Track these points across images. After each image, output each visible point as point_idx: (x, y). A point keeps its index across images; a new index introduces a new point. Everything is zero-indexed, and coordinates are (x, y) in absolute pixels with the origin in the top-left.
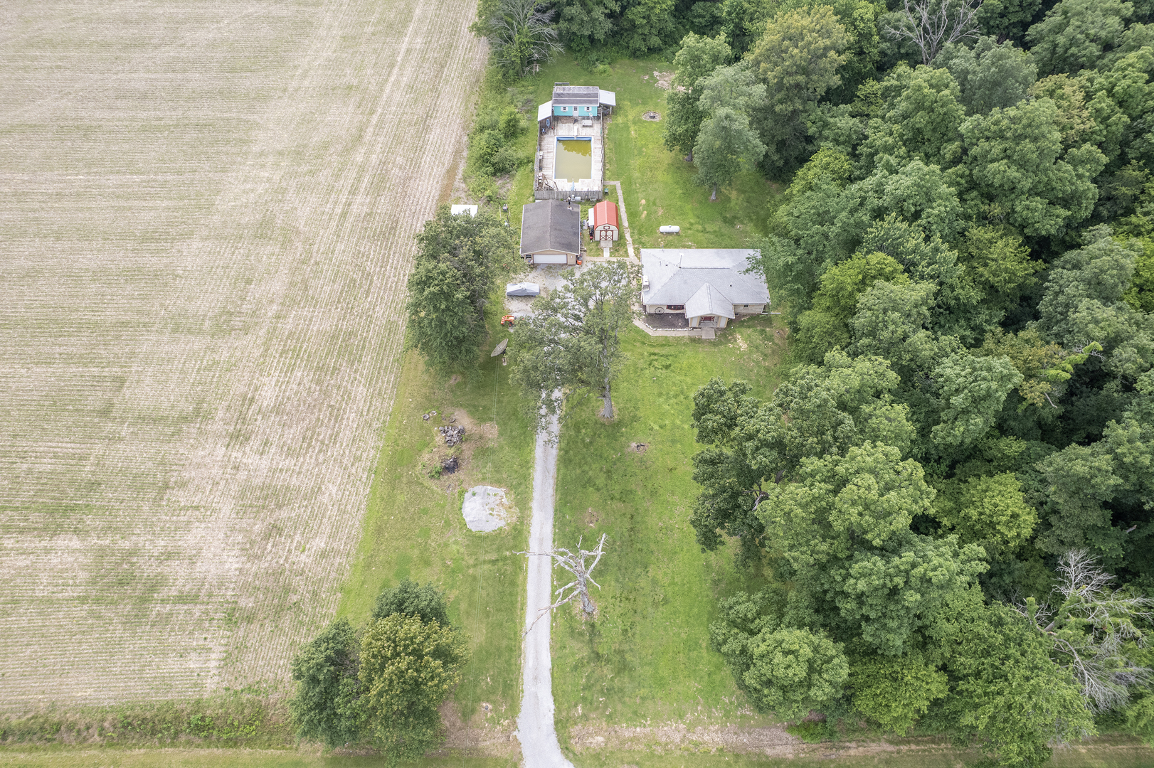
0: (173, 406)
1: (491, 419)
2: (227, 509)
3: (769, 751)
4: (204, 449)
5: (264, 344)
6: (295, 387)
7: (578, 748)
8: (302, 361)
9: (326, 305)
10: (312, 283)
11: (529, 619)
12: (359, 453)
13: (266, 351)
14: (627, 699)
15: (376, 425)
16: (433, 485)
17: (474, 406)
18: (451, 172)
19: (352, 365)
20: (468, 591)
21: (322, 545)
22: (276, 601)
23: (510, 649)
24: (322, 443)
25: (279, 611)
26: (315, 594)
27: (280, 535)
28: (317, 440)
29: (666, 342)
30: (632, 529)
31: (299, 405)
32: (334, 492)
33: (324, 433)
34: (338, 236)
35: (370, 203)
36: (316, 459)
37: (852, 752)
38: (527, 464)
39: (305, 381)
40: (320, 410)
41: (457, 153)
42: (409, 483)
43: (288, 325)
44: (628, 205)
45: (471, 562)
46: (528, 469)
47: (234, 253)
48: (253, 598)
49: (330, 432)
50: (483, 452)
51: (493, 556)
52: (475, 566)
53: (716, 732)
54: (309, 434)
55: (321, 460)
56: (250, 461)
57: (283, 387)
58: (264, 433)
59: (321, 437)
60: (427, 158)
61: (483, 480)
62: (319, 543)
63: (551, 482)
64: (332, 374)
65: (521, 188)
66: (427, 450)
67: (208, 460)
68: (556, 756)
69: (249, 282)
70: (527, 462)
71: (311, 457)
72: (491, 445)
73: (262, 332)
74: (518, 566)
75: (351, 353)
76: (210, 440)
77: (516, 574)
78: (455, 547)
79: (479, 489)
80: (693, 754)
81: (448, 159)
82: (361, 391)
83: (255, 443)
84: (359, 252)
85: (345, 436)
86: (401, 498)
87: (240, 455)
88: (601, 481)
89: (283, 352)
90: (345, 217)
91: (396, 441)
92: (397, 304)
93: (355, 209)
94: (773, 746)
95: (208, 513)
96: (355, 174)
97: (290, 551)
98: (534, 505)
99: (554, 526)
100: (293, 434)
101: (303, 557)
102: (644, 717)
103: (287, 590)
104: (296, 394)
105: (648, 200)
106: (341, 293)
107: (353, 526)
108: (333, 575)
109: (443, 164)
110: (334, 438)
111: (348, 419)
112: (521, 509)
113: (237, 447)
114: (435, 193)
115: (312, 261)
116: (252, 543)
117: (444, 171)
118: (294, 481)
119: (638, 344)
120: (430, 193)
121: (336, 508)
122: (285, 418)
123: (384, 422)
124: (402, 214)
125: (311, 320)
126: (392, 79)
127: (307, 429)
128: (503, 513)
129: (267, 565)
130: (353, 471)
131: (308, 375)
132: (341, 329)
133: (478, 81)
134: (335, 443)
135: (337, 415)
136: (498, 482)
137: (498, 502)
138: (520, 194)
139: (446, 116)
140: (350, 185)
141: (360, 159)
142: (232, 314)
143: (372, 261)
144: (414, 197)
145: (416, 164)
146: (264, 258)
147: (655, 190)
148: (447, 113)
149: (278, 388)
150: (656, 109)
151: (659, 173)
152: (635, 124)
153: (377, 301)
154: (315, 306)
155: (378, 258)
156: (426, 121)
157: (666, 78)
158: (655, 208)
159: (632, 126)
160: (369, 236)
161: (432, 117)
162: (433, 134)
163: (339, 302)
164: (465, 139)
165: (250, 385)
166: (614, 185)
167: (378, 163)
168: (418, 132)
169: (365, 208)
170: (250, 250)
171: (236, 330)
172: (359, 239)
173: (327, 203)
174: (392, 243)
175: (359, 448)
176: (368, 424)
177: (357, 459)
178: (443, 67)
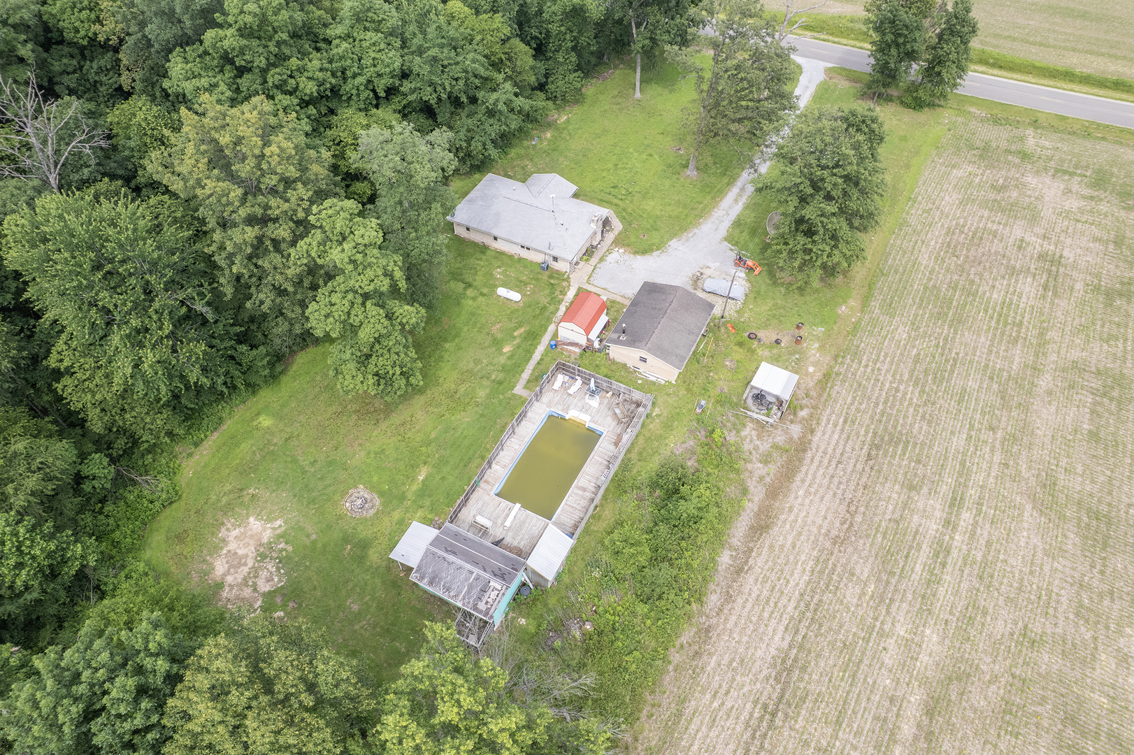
5: (1047, 342)
13: (1041, 335)
15: (907, 229)
18: (761, 526)
19: (934, 287)
21: (955, 171)
24: (962, 232)
27: (992, 184)
28: (967, 234)
34: (963, 464)
39: (987, 288)
40: (966, 256)
43: (1019, 357)
44: (530, 353)
48: (1007, 160)
49: (955, 237)
54: (977, 241)
55: (962, 220)
56: (1033, 239)
57: (1011, 289)
58: (1024, 257)
59: (964, 236)
60: (799, 578)
62: (958, 173)
64: (956, 285)
65: (661, 437)
67: (1077, 252)
69: (1094, 436)
71: (972, 225)
73: (1054, 357)
75: (937, 298)
81: (759, 562)
82: (925, 259)
83: (1032, 251)
84: (929, 422)
85: (939, 230)
87: (1045, 247)
92: (880, 333)
93: (937, 508)
96: (942, 591)
103: (980, 158)
104: (995, 279)
105: (499, 350)
106: (952, 371)
108: (944, 155)
109: (771, 547)
110: (950, 232)
114: (798, 488)
115: (999, 434)
117: (775, 530)
119: (630, 210)
120: (808, 493)
123: (900, 229)
124: (859, 467)
127: (978, 245)
130: (930, 205)
131: (984, 293)
132: (950, 327)
134: (949, 228)
135: (949, 248)
138: (668, 426)
139: (733, 693)
140: (949, 568)
141: (931, 635)
142: (1105, 395)
143: (910, 404)
144: (835, 494)
145: (822, 572)
146: (1080, 469)
147: (477, 362)
148: (729, 704)
149: (1018, 290)
150: (340, 517)
151: (449, 385)
152: (402, 498)
153: (905, 346)
154: (987, 366)
155: (901, 404)
156: (780, 699)
157: (247, 592)
158: (499, 336)
159: (410, 495)
160: (914, 447)
161: (765, 707)
162: (777, 640)
163: (955, 360)
164: (713, 599)
165: (1052, 303)
166: (526, 387)
167: (894, 609)
168: (804, 669)
169: (920, 505)
170: (1110, 493)
171: (1091, 372)
172: (930, 447)
173: (989, 544)
174: (880, 421)
175: (925, 219)
176: (916, 232)
177: (927, 212)
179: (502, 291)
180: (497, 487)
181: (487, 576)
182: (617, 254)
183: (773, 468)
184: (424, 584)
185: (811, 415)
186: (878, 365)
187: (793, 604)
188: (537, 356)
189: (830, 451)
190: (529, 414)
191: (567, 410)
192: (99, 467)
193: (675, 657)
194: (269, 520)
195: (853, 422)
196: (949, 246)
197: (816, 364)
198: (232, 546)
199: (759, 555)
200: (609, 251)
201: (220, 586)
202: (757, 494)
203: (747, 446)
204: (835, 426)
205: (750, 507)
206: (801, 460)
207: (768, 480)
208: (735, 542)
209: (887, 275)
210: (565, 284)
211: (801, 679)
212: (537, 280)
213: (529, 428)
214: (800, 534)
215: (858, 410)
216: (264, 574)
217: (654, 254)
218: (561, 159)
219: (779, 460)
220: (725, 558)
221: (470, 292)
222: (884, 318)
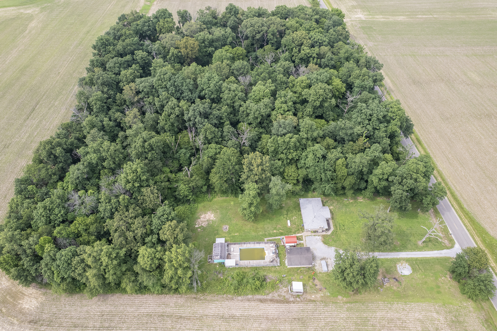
7: (450, 245)
11: (428, 256)
12: (401, 309)
15: (389, 306)
16: (403, 285)
18: (261, 301)
19: (369, 320)
21: (435, 314)
23: (438, 259)
24: (402, 323)
26: (449, 312)
28: (402, 325)
29: (335, 226)
32: (417, 314)
36: (409, 323)
38: (387, 260)
40: (391, 327)
41: (249, 300)
42: (405, 292)
44: (277, 236)
45: (421, 271)
49: (398, 321)
50: (388, 272)
51: (417, 266)
54: (401, 328)
60: (253, 313)
61: (396, 270)
62: (435, 315)
63: (390, 253)
64: (375, 326)
65: (271, 272)
66: (393, 288)
71: (409, 325)
74: (416, 259)
75: (364, 322)
77: (419, 260)
78: (419, 276)
79: (399, 271)
81: (253, 304)
82: (379, 314)
86: (411, 293)
91: (393, 298)
92: (338, 309)
98: (398, 257)
105: (274, 230)
107: (425, 306)
108: (442, 308)
109: (258, 305)
110: (399, 319)
111: (390, 316)
112: (401, 260)
114: (276, 305)
119: (337, 233)
120: (276, 308)
121: (422, 312)
123: (387, 303)
124: (290, 317)
128: (404, 265)
130: (408, 310)
132: (355, 328)
133: (195, 298)
134: (401, 318)
135: (391, 320)
136: (396, 267)
137: (401, 266)
138: (275, 272)
139: (223, 309)
143: (318, 324)
144: (279, 314)
145: (258, 317)
147: (268, 228)
148: (220, 309)
150: (221, 227)
151: (259, 226)
152: (230, 234)
153: (338, 318)
155: (317, 322)
156: (226, 318)
157: (201, 223)
158: (277, 228)
159: (231, 235)
160: (305, 329)
161: (223, 316)
162: (238, 313)
164: (240, 298)
166: (267, 240)
168: (234, 321)
174: (307, 318)
175: (399, 310)
176: (390, 309)
177: (403, 309)
178: (181, 317)
179: (289, 221)
180: (241, 248)
181: (220, 255)
182: (319, 238)
183: (278, 298)
184: (214, 246)
185: (299, 301)
186: (326, 312)
187: (247, 314)
188: (277, 238)
189: (291, 309)
190: (261, 244)
191: (266, 250)
192: (205, 188)
193: (225, 296)
194: (214, 217)
195: (303, 312)
196: (392, 320)
197: (316, 297)
198: (207, 215)
199: (255, 303)
200: (319, 236)
201: (200, 218)
202: (269, 297)
203: (280, 290)
204: (299, 308)
205: (265, 297)
206: (284, 303)
207: (274, 298)
208: (255, 297)
209: (363, 305)
210: (301, 232)
211: (232, 321)
212: (298, 226)
213: (257, 246)
214: (264, 309)
215: (307, 312)
216: (205, 223)
217: (326, 246)
218: (344, 209)
219: (281, 298)
220: (250, 296)
221: (285, 216)
222: (345, 309)
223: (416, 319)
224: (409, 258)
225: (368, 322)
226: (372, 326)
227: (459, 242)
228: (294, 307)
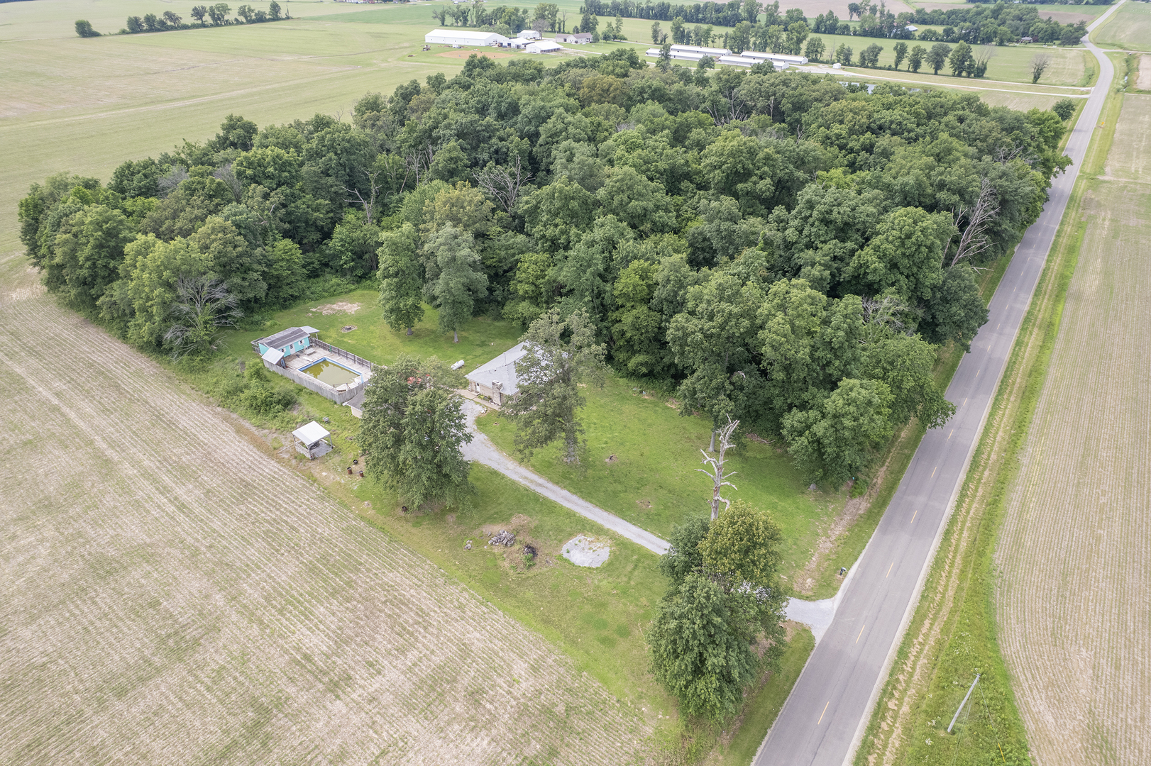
0: (224, 732)
1: (511, 515)
2: (413, 726)
3: (861, 512)
4: (317, 720)
5: (251, 621)
6: (332, 618)
7: (810, 593)
8: (309, 602)
9: (269, 560)
10: (230, 558)
12: (456, 603)
13: (261, 623)
14: (790, 551)
15: (440, 581)
16: (534, 571)
17: (489, 518)
18: (241, 431)
19: (359, 570)
20: (648, 592)
21: (524, 666)
22: (552, 724)
24: (418, 623)
25: (563, 725)
26: (569, 690)
27: (487, 693)
28: (411, 626)
30: (669, 491)
31: (358, 624)
32: (478, 635)
33: (409, 617)
34: (200, 520)
35: (196, 486)
36: (432, 634)
37: (879, 482)
38: (570, 515)
39: (335, 608)
40: (381, 610)
41: (227, 420)
42: (519, 585)
43: (251, 593)
45: (625, 579)
46: (575, 515)
47: (94, 603)
48: (534, 742)
49: (412, 614)
50: (536, 531)
51: (630, 567)
52: (630, 579)
53: (835, 527)
54: (397, 629)
55: (435, 632)
56: (377, 686)
57: (322, 627)
58: (357, 662)
59: (411, 621)
60: (203, 437)
61: (561, 542)
62: (520, 668)
63: (597, 510)
64: (351, 587)
66: (499, 561)
67: (336, 721)
68: (811, 605)
69: (155, 604)
70: (568, 514)
71: (425, 637)
72: (533, 525)
73: (234, 617)
75: (345, 567)
76: (313, 711)
78: (605, 582)
79: (566, 547)
80: (845, 543)
81: (224, 426)
82: (391, 577)
83: (360, 674)
84: (241, 515)
85: (428, 603)
86: (529, 594)
87: (360, 691)
88: (619, 487)
89: (281, 612)
90: (185, 507)
91: (470, 575)
93: (186, 498)
94: (858, 509)
95: (401, 744)
96: (146, 483)
97: (509, 693)
98: (607, 526)
99: (634, 524)
100: (383, 641)
101: (524, 685)
102: (808, 550)
103: (547, 711)
104: (341, 620)
106: (270, 544)
107: (525, 637)
108: (561, 670)
109: (226, 431)
110: (421, 612)
111: (412, 596)
112: (604, 534)
113: (349, 689)
114: (249, 448)
115: (203, 549)
116: (472, 719)
117: (233, 434)
118: (437, 660)
120: (244, 451)
121: (496, 641)
122: (358, 639)
123: (443, 575)
124: (240, 474)
125: (270, 577)
126: (72, 415)
127: (391, 628)
128: (599, 545)
129: (507, 716)
130: (470, 614)
131: (331, 604)
132: (311, 562)
133: (169, 378)
134: (427, 615)
135: (400, 602)
136: (571, 535)
137: (587, 543)
139: (177, 408)
140: (154, 490)
141: (132, 472)
142: (176, 633)
143: (263, 512)
144: (233, 460)
145: (199, 444)
146: (143, 581)
148: (174, 406)
149: (317, 632)
151: (402, 349)
152: (342, 337)
153: (312, 527)
154: (259, 568)
155: (265, 507)
156: (161, 419)
157: (326, 309)
159: (342, 339)
160: (232, 502)
161: (163, 415)
162: (184, 422)
163: (277, 550)
164: (219, 409)
165: (286, 652)
167: (158, 464)
168: (165, 429)
169: (196, 492)
170: (113, 589)
171: (201, 638)
172: (225, 510)
173: (148, 512)
174: (262, 493)
175: (451, 602)
176: (433, 586)
177: (461, 607)
178: (117, 387)
179: (461, 362)
180: (328, 358)
182: (480, 410)
183: (268, 442)
185: (290, 466)
186: (305, 507)
187: (194, 432)
189: (261, 466)
191: (359, 378)
194: (356, 311)
195: (272, 481)
196: (403, 603)
197: (327, 477)
198: (350, 305)
199: (227, 426)
200: (485, 407)
201: (333, 304)
202: (259, 433)
204: (275, 472)
205: (253, 429)
206: (265, 452)
207: (263, 438)
208: (240, 420)
209: (389, 543)
211: (162, 426)
215: (278, 486)
216: (331, 311)
219: (272, 446)
221: (470, 357)
222: (345, 525)
223: (460, 640)
224: (632, 544)
225: (351, 571)
226: (348, 583)
227: (846, 601)
228: (270, 467)
